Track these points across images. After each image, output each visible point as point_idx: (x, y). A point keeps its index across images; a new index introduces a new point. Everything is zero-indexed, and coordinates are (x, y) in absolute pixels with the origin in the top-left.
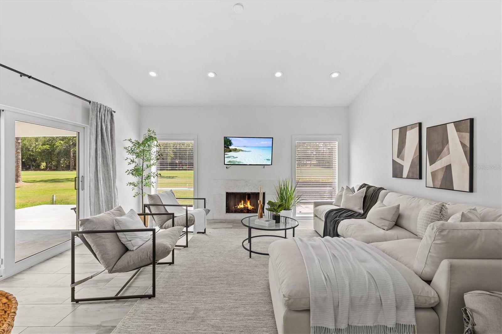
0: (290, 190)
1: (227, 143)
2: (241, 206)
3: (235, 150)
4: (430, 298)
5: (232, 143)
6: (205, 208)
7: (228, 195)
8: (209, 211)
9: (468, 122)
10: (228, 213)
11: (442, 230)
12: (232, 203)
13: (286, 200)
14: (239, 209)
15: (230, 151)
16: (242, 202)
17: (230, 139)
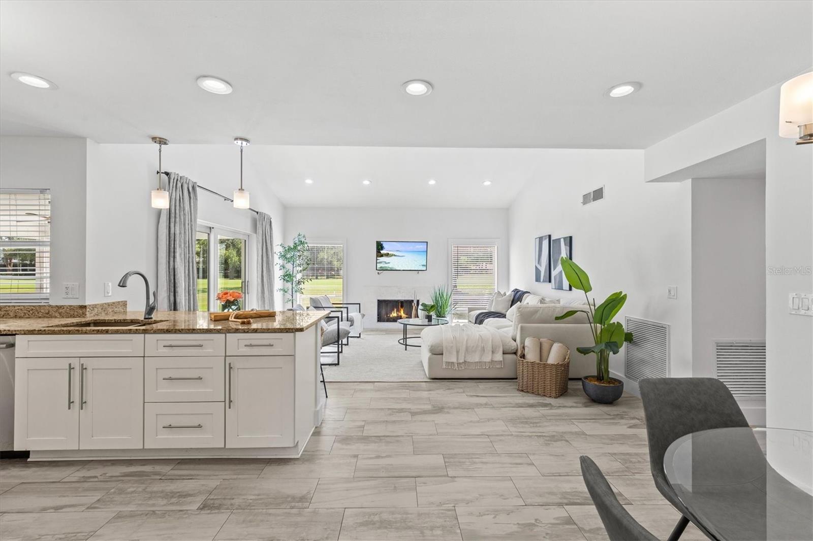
0: (445, 297)
1: (380, 247)
2: (394, 314)
3: (387, 255)
4: (512, 346)
5: (383, 247)
6: (360, 312)
7: (380, 303)
8: (364, 315)
9: (569, 238)
10: (379, 323)
11: (520, 308)
12: (383, 312)
13: (441, 307)
14: (391, 318)
15: (382, 256)
16: (395, 310)
17: (382, 243)
